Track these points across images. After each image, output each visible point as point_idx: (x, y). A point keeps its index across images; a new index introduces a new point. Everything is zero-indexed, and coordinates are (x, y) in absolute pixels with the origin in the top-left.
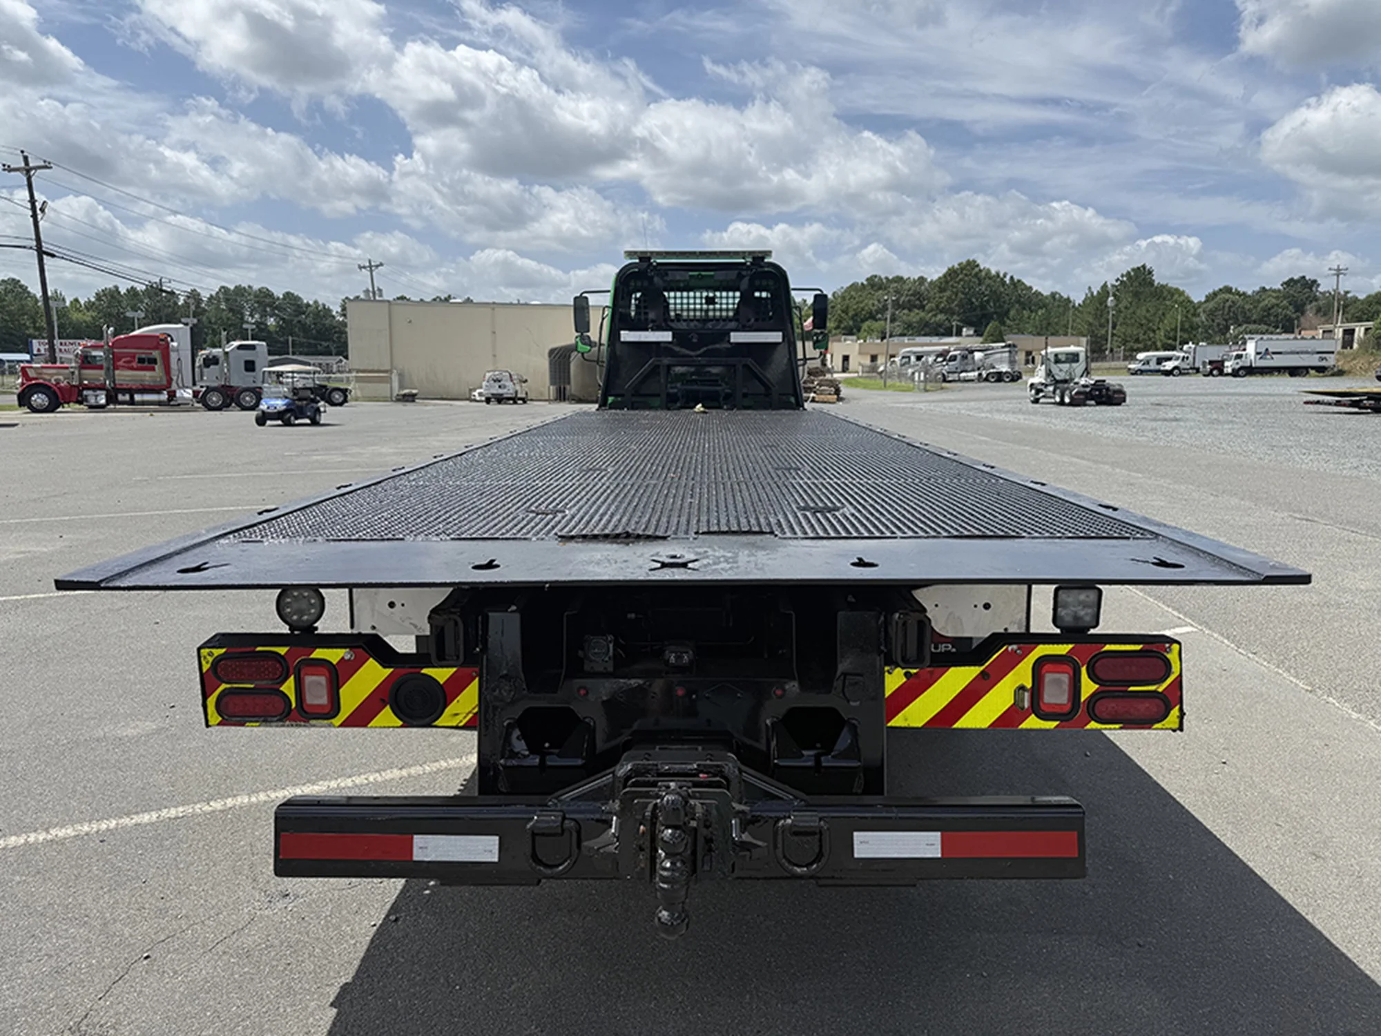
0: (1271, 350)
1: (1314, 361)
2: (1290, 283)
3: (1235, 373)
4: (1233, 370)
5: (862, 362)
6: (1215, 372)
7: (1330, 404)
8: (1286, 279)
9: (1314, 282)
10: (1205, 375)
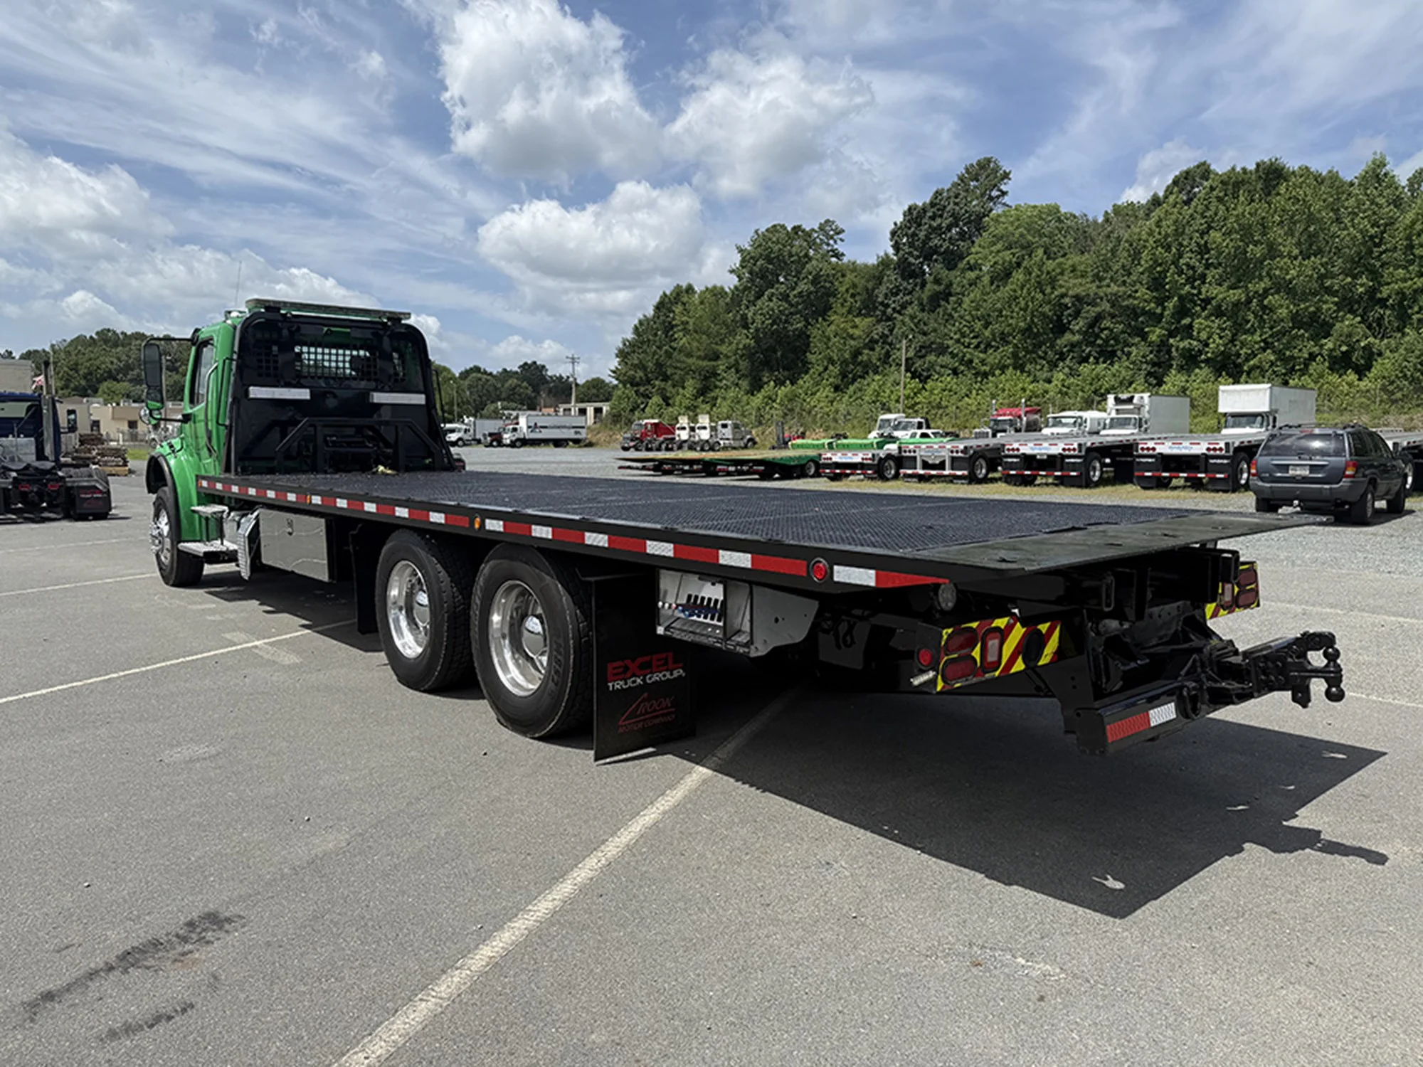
0: (539, 425)
1: (570, 434)
2: (525, 366)
3: (513, 445)
4: (511, 441)
5: (121, 428)
6: (495, 443)
7: (637, 468)
8: (521, 363)
9: (543, 367)
10: (486, 446)
